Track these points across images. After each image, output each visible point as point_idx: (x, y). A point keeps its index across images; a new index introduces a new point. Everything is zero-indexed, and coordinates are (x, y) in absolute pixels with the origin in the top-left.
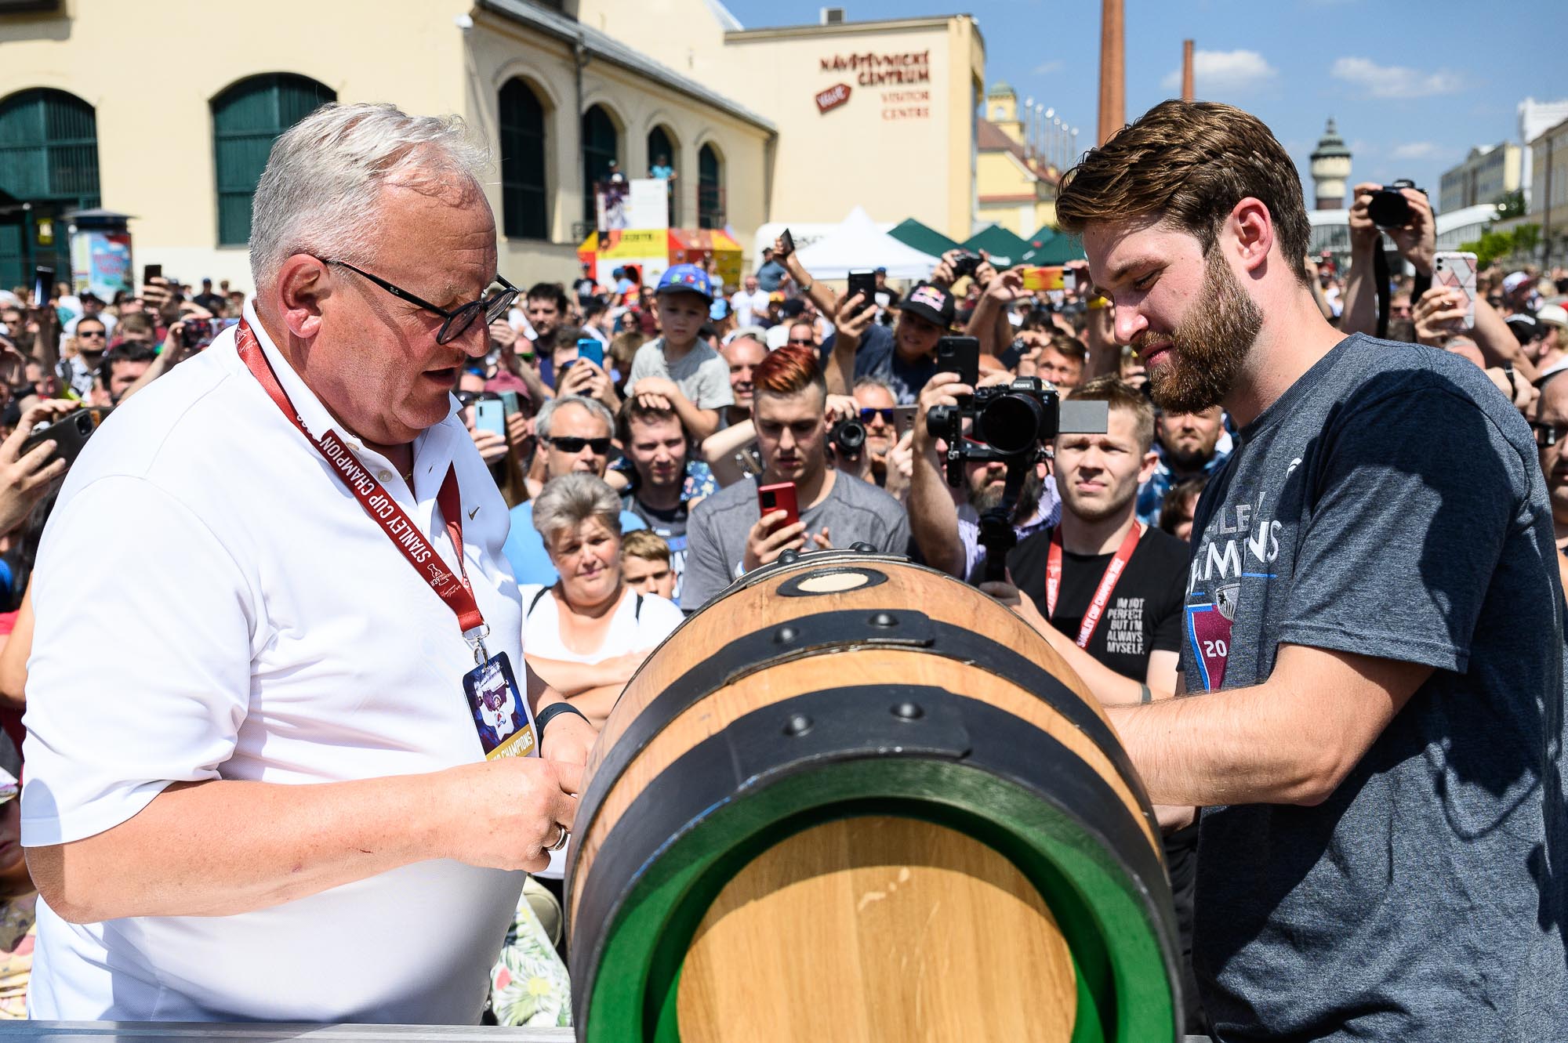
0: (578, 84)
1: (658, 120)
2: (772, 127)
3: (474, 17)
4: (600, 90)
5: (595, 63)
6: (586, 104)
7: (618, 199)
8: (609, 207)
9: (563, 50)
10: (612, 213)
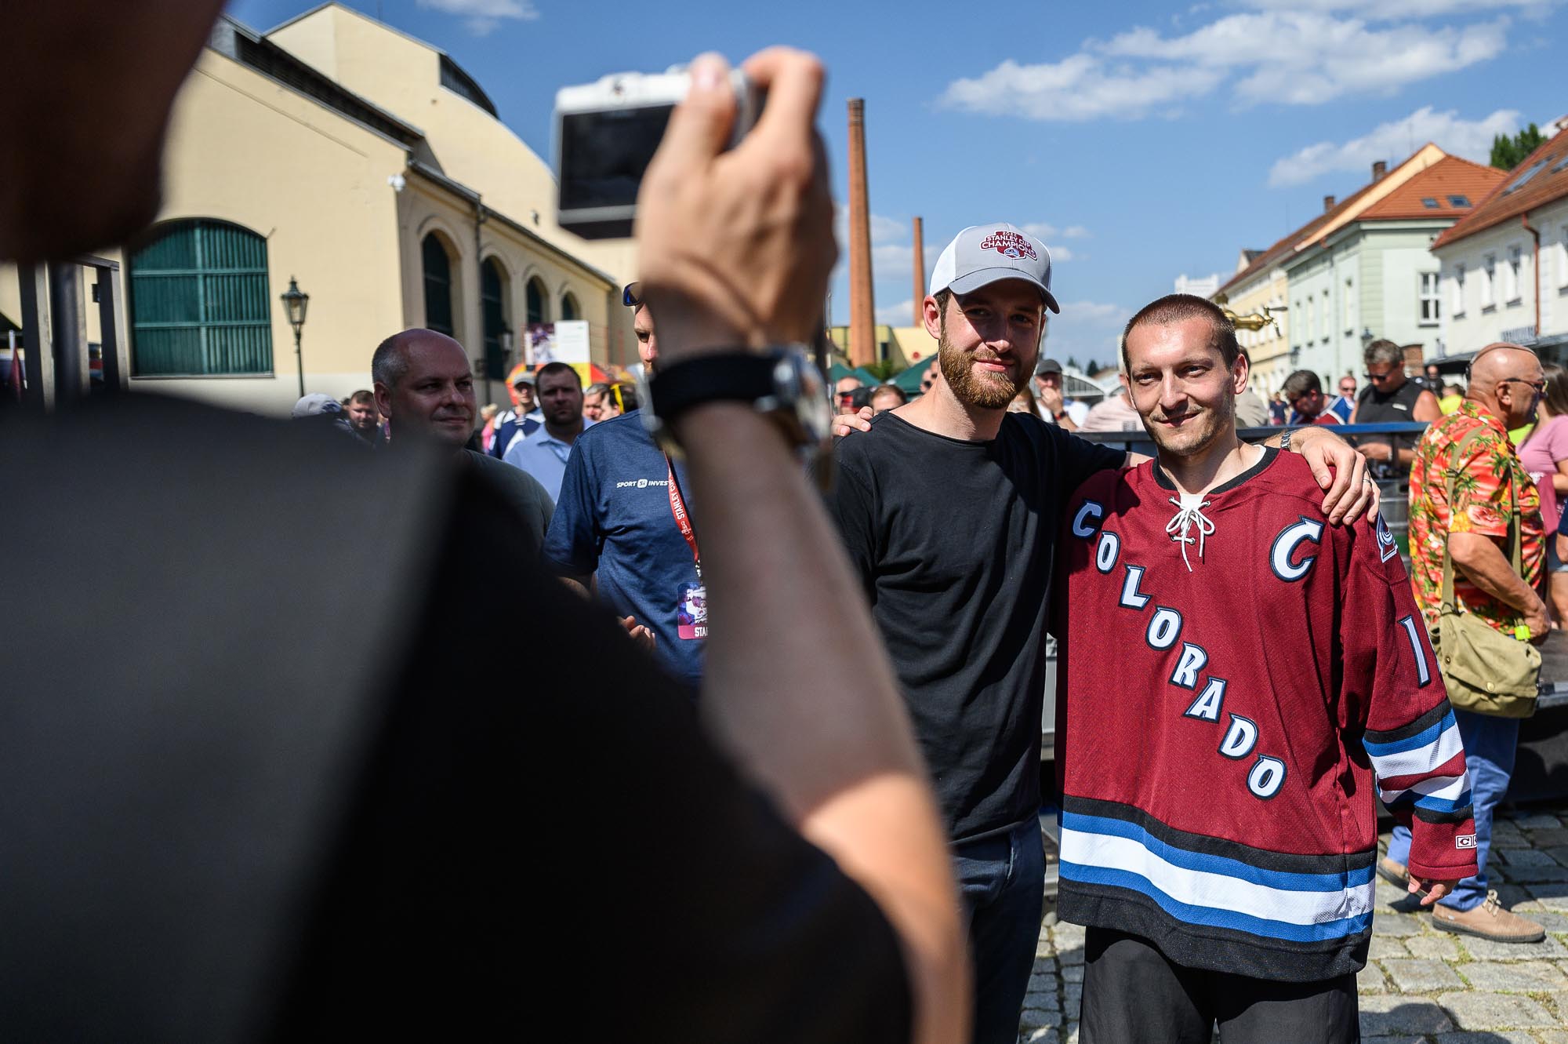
0: (477, 238)
1: (532, 272)
2: (614, 282)
3: (405, 176)
4: (495, 245)
5: (491, 221)
6: (484, 255)
7: (544, 338)
8: (536, 343)
9: (465, 207)
10: (538, 349)
